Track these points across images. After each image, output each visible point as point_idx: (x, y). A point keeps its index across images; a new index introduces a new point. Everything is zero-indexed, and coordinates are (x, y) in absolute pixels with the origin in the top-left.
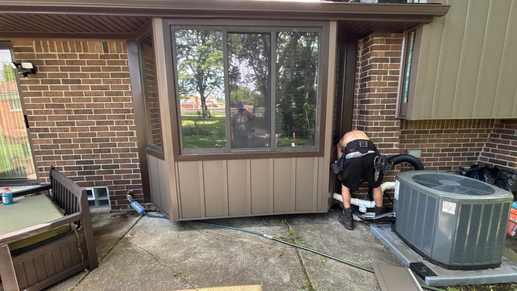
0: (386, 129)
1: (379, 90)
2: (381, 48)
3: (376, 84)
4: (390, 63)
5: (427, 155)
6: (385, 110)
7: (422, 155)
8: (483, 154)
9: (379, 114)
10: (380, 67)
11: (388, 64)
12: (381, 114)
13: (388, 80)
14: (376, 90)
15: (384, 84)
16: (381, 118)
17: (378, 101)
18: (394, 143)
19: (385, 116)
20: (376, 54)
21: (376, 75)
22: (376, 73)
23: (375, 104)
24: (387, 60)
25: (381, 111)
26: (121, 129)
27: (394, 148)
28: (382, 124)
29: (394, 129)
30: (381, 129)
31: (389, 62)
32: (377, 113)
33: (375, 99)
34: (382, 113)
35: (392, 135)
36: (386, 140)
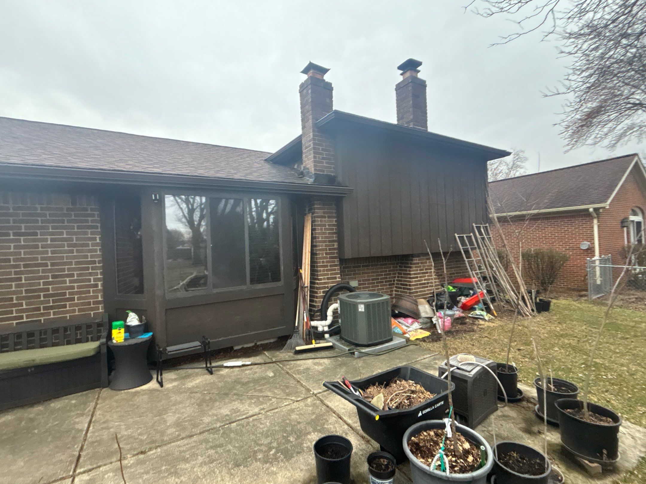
2: (320, 208)
3: (319, 234)
5: (363, 284)
6: (328, 251)
7: (359, 284)
8: (397, 280)
9: (324, 255)
10: (321, 221)
11: (326, 220)
13: (327, 231)
14: (320, 238)
15: (324, 233)
16: (326, 258)
17: (322, 246)
18: (337, 276)
19: (328, 256)
20: (317, 213)
22: (319, 225)
23: (320, 248)
24: (325, 217)
26: (82, 281)
27: (337, 280)
28: (327, 262)
29: (336, 265)
30: (327, 266)
33: (320, 244)
34: (326, 254)
35: (335, 270)
36: (331, 274)
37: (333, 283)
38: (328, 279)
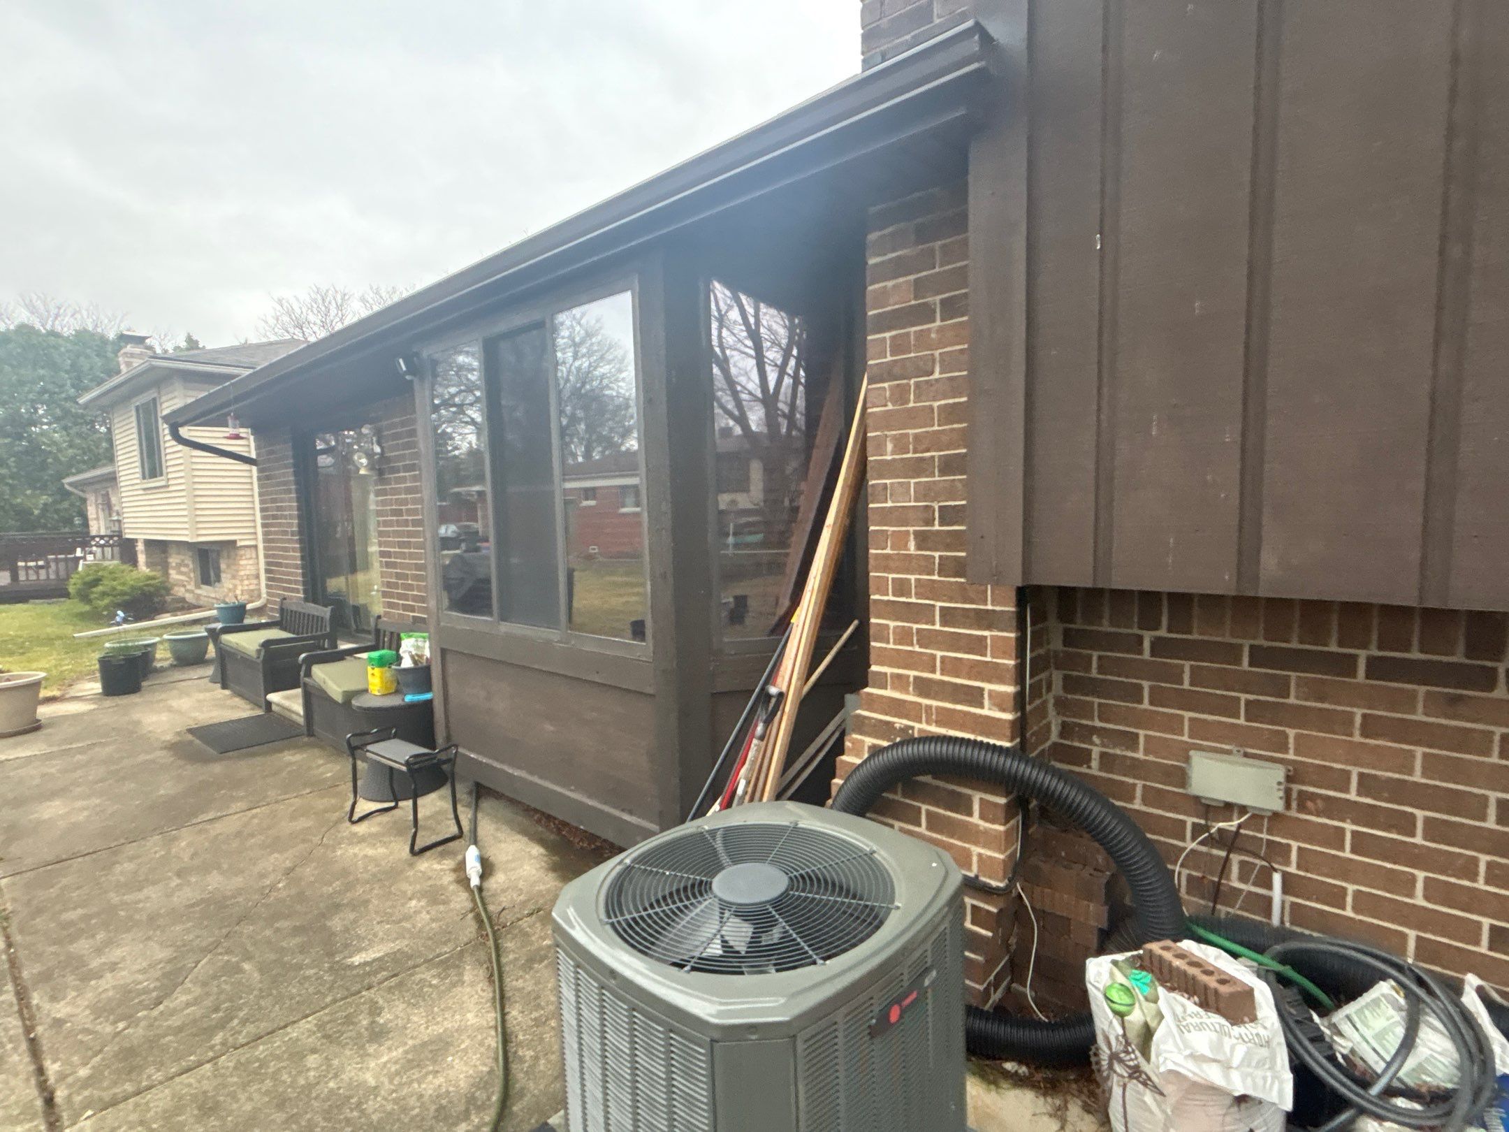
0: (948, 616)
1: (901, 446)
2: (899, 268)
3: (886, 421)
4: (938, 323)
6: (937, 527)
9: (912, 548)
11: (929, 330)
12: (919, 548)
13: (935, 400)
14: (890, 447)
15: (912, 418)
16: (922, 565)
17: (900, 492)
18: (987, 686)
19: (937, 554)
21: (886, 385)
23: (889, 504)
24: (923, 314)
25: (916, 533)
27: (985, 712)
28: (925, 589)
29: (984, 621)
30: (925, 613)
31: (934, 321)
32: (901, 539)
33: (888, 481)
34: (923, 540)
35: (977, 645)
36: (951, 667)
37: (945, 718)
38: (924, 687)
